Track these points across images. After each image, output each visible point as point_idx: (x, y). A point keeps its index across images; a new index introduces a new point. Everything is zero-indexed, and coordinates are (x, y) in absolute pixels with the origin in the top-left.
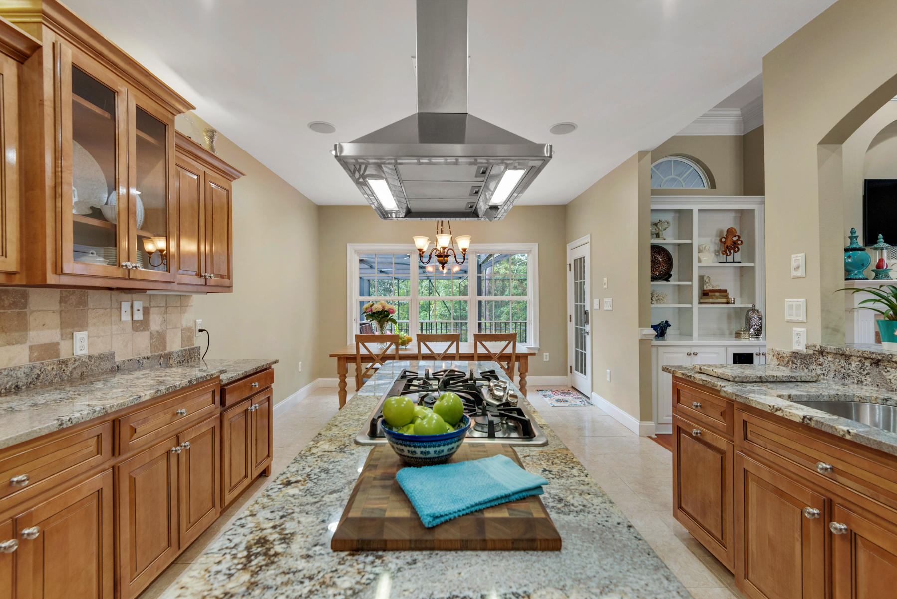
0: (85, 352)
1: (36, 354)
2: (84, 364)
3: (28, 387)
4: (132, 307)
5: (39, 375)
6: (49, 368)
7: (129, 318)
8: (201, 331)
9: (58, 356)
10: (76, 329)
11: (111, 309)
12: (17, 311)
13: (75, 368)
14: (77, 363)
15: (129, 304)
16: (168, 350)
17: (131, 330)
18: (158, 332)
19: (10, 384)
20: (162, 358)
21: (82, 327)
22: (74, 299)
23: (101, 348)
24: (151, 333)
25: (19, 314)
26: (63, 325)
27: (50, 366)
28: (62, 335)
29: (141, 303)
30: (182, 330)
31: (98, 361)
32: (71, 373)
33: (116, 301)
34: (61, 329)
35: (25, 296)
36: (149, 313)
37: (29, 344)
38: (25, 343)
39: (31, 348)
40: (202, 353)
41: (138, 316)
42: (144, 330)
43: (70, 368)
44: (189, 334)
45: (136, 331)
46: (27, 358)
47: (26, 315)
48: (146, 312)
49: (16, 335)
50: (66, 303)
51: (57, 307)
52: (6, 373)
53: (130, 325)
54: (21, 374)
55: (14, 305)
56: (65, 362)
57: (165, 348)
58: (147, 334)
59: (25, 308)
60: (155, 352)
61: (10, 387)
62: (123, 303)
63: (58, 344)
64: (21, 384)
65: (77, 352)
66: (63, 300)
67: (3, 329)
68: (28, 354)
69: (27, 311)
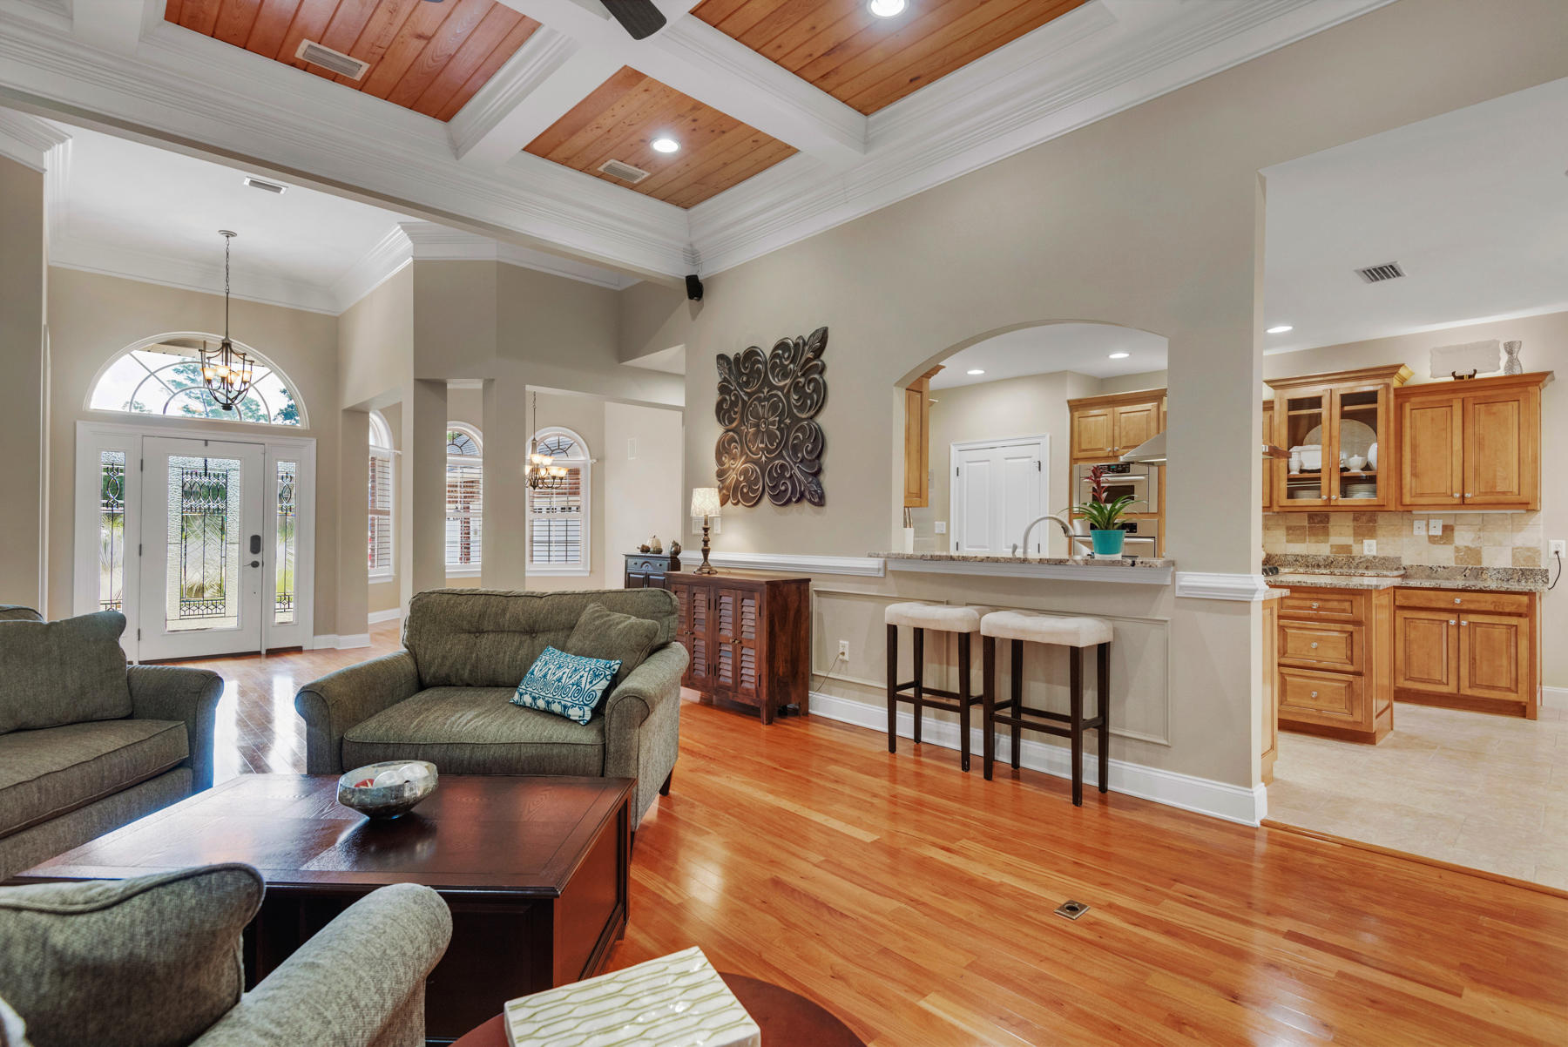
0: (1372, 554)
1: (1334, 550)
2: (1368, 561)
3: (1326, 566)
4: (1428, 525)
5: (1334, 561)
7: (1424, 533)
8: (1556, 553)
9: (1351, 553)
10: (1366, 538)
11: (1403, 525)
12: (1322, 526)
14: (1362, 559)
15: (1425, 522)
16: (1484, 565)
17: (1427, 544)
18: (1466, 547)
20: (1467, 571)
21: (1371, 537)
22: (1364, 518)
23: (1389, 552)
24: (1456, 547)
25: (1324, 527)
26: (1356, 534)
27: (1342, 557)
28: (1354, 541)
29: (1441, 521)
30: (1513, 549)
31: (1383, 561)
32: (1359, 563)
33: (1408, 522)
34: (1354, 536)
35: (1328, 519)
36: (1452, 530)
37: (1330, 543)
38: (1328, 542)
39: (1331, 546)
40: (1552, 576)
41: (1437, 532)
42: (1444, 543)
43: (1357, 561)
44: (1529, 554)
45: (1434, 544)
46: (1328, 551)
47: (1328, 527)
48: (1447, 529)
49: (1322, 538)
50: (1357, 520)
51: (1351, 524)
53: (1427, 539)
54: (1320, 558)
55: (1321, 522)
56: (1354, 557)
57: (1480, 563)
58: (1450, 548)
59: (1328, 523)
60: (1462, 564)
62: (1417, 521)
63: (1351, 546)
64: (1321, 564)
65: (1366, 552)
66: (1355, 519)
67: (1314, 535)
68: (1329, 548)
69: (1330, 525)
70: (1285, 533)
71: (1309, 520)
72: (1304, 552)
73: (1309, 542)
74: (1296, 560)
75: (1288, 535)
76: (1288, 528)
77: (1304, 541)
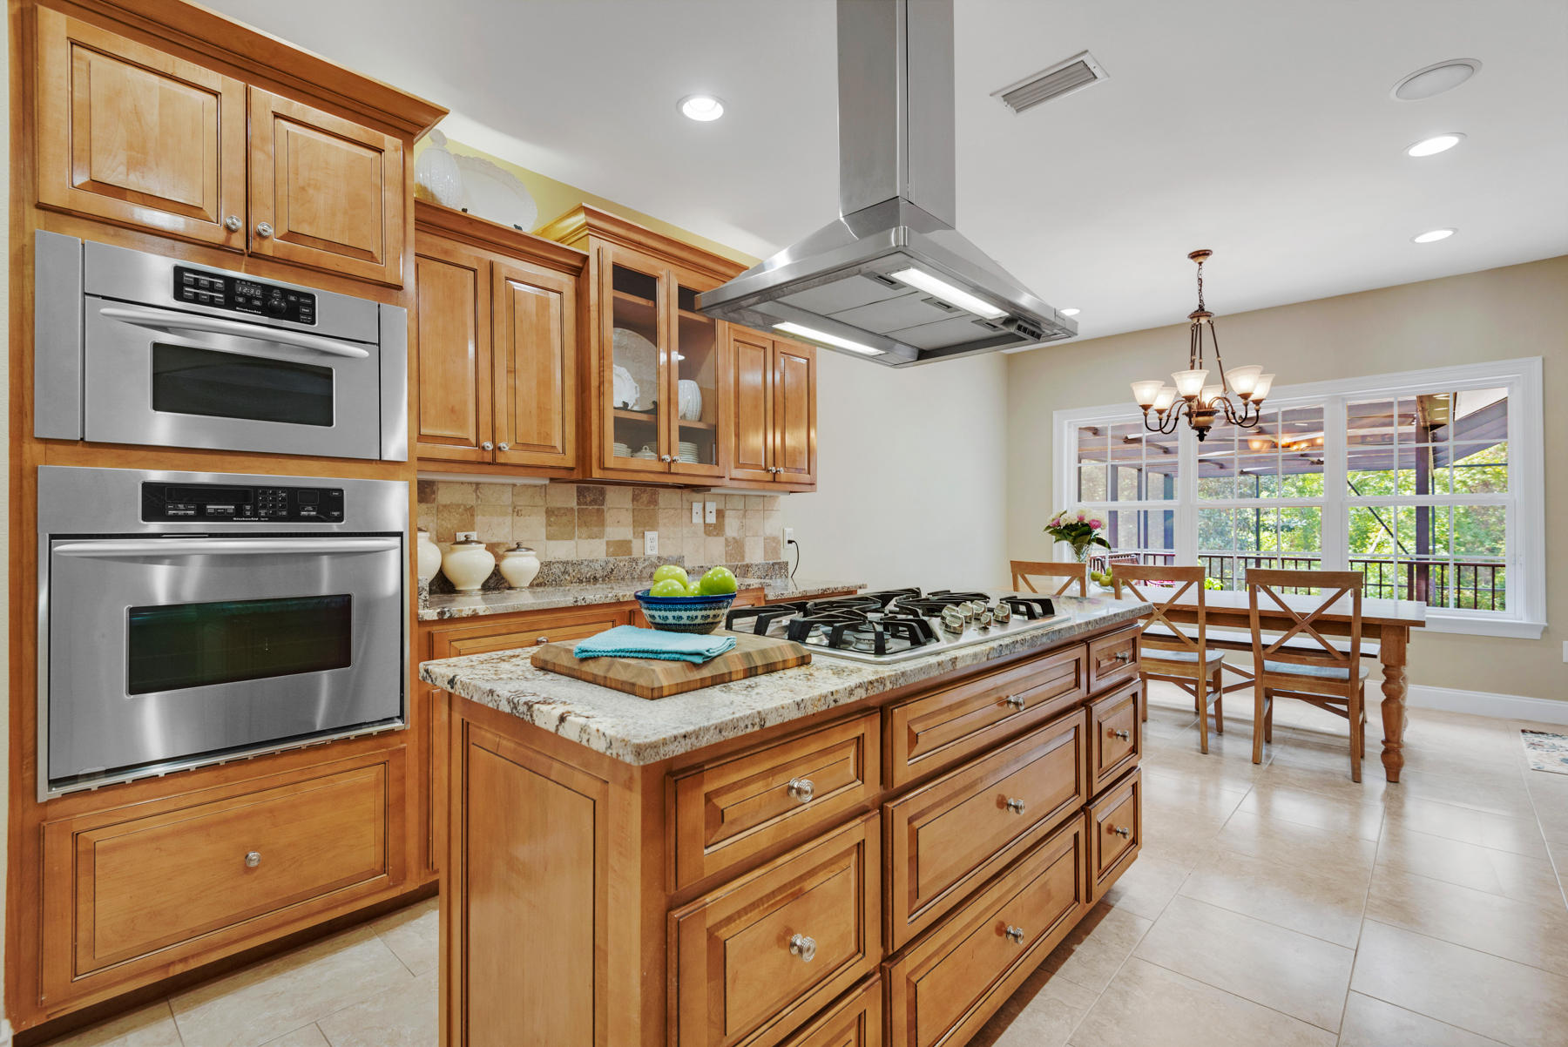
0: (655, 552)
1: (611, 550)
2: (652, 564)
3: (604, 580)
4: (704, 508)
5: (612, 570)
6: (622, 564)
7: (701, 521)
8: (790, 542)
9: (630, 554)
10: (647, 528)
11: (682, 509)
12: (596, 507)
13: (644, 568)
14: (647, 563)
15: (701, 505)
16: (747, 561)
17: (704, 535)
18: (734, 538)
19: (589, 574)
20: (738, 570)
21: (653, 526)
22: (645, 497)
23: (671, 549)
24: (726, 539)
25: (598, 510)
26: (635, 523)
27: (623, 561)
28: (634, 533)
29: (715, 504)
30: (765, 539)
32: (641, 572)
33: (688, 501)
34: (634, 527)
35: (603, 493)
36: (723, 516)
37: (606, 539)
38: (603, 538)
39: (608, 543)
40: (791, 569)
41: (712, 519)
42: (718, 535)
43: (641, 566)
44: (774, 545)
45: (709, 536)
46: (604, 554)
47: (603, 511)
48: (720, 514)
49: (595, 530)
50: (637, 501)
51: (630, 506)
52: (586, 563)
53: (702, 528)
54: (597, 566)
55: (594, 502)
56: (635, 561)
57: (743, 558)
58: (721, 540)
59: (603, 505)
60: (731, 561)
61: (590, 577)
62: (694, 504)
63: (630, 541)
64: (598, 576)
65: (649, 552)
66: (635, 499)
67: (585, 524)
68: (604, 547)
69: (605, 508)
70: (545, 521)
71: (578, 499)
72: (573, 557)
73: (579, 538)
74: (565, 572)
75: (549, 524)
76: (550, 512)
77: (571, 538)
